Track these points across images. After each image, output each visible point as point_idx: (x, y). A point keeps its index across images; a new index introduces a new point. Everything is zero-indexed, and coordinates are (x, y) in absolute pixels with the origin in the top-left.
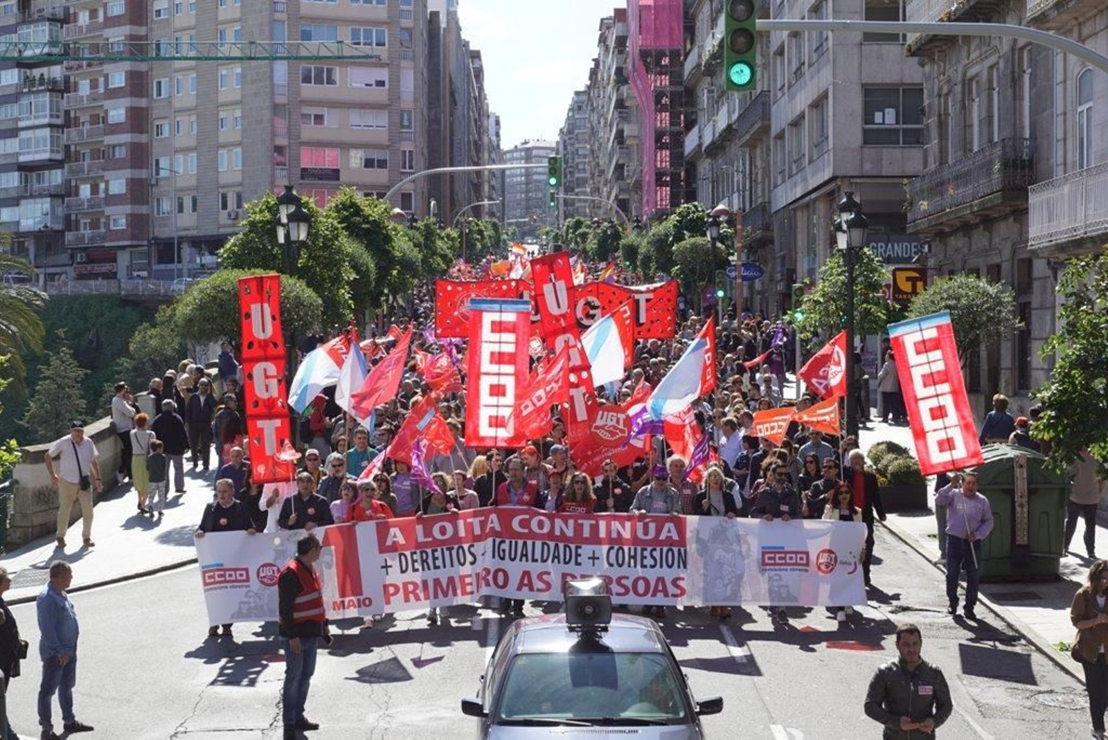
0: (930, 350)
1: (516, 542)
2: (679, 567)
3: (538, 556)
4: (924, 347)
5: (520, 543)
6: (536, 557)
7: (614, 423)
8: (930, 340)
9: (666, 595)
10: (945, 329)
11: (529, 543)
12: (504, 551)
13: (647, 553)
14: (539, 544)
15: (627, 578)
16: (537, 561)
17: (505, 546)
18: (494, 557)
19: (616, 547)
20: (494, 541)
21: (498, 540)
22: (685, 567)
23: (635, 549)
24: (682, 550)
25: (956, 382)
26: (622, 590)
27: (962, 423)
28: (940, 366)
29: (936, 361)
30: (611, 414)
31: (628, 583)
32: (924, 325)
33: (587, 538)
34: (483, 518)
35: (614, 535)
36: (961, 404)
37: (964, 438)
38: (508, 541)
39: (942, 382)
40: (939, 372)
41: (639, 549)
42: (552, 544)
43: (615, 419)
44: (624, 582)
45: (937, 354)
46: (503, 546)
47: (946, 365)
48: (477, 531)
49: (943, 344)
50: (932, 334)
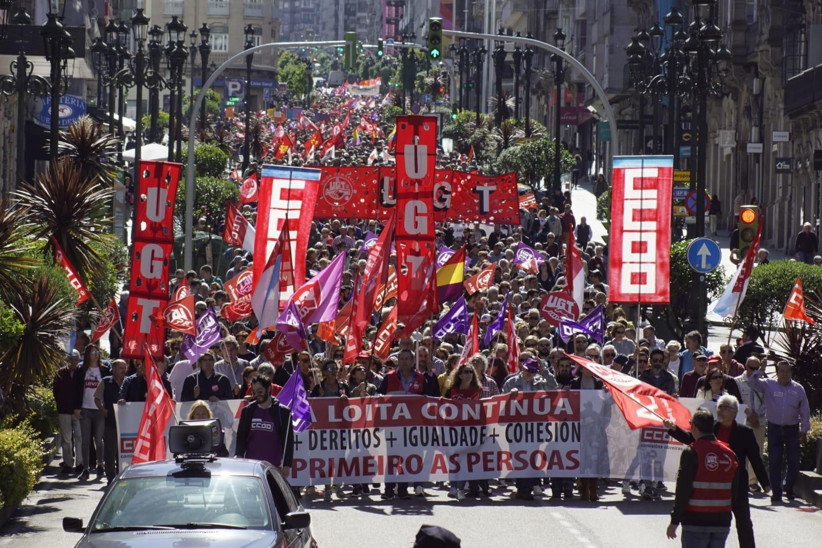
0: (646, 188)
1: (427, 429)
2: (573, 440)
3: (447, 440)
4: (642, 184)
5: (430, 429)
6: (446, 442)
8: (650, 179)
9: (561, 467)
10: (667, 172)
11: (438, 429)
12: (416, 437)
13: (542, 428)
14: (447, 429)
15: (525, 452)
16: (447, 445)
17: (417, 432)
18: (405, 445)
19: (514, 424)
20: (405, 429)
21: (409, 428)
22: (579, 440)
23: (532, 425)
24: (576, 423)
25: (663, 222)
26: (521, 465)
27: (659, 261)
28: (653, 205)
29: (651, 199)
31: (527, 457)
32: (647, 163)
33: (490, 419)
34: (390, 405)
35: (513, 413)
36: (662, 244)
37: (657, 275)
38: (418, 427)
39: (651, 220)
40: (650, 210)
41: (535, 424)
42: (459, 429)
44: (522, 456)
45: (653, 193)
46: (414, 433)
47: (658, 204)
48: (384, 416)
49: (660, 186)
50: (652, 173)
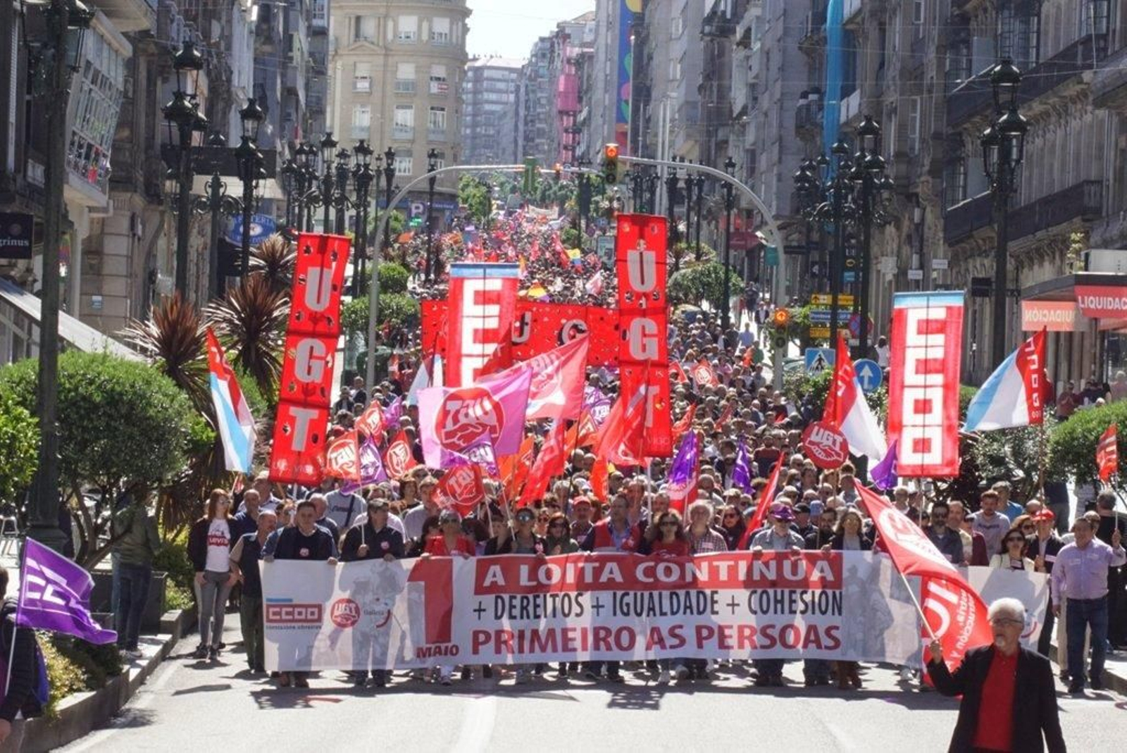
0: (932, 333)
1: (642, 595)
2: (833, 614)
3: (666, 608)
4: (927, 327)
5: (646, 594)
6: (664, 611)
7: (830, 443)
8: (936, 321)
9: (819, 646)
10: (956, 313)
11: (656, 594)
12: (628, 605)
13: (797, 596)
14: (666, 594)
15: (773, 626)
16: (666, 613)
17: (629, 599)
18: (615, 614)
19: (759, 591)
20: (615, 594)
21: (619, 593)
22: (840, 614)
23: (782, 592)
24: (837, 592)
25: (951, 374)
26: (767, 642)
27: (946, 423)
28: (938, 353)
29: (936, 346)
30: (827, 432)
31: (775, 633)
32: (934, 301)
33: (724, 582)
34: (597, 564)
36: (950, 402)
37: (943, 441)
38: (632, 593)
39: (937, 371)
40: (935, 360)
41: (787, 591)
42: (682, 593)
43: (831, 439)
44: (769, 631)
45: (939, 339)
46: (626, 600)
47: (946, 353)
48: (589, 578)
49: (948, 330)
50: (939, 314)
